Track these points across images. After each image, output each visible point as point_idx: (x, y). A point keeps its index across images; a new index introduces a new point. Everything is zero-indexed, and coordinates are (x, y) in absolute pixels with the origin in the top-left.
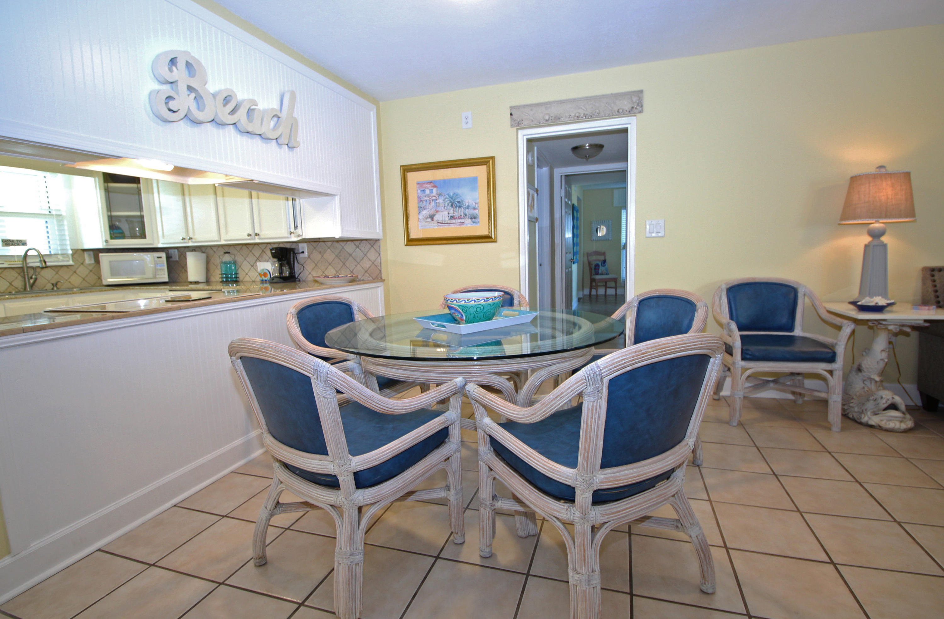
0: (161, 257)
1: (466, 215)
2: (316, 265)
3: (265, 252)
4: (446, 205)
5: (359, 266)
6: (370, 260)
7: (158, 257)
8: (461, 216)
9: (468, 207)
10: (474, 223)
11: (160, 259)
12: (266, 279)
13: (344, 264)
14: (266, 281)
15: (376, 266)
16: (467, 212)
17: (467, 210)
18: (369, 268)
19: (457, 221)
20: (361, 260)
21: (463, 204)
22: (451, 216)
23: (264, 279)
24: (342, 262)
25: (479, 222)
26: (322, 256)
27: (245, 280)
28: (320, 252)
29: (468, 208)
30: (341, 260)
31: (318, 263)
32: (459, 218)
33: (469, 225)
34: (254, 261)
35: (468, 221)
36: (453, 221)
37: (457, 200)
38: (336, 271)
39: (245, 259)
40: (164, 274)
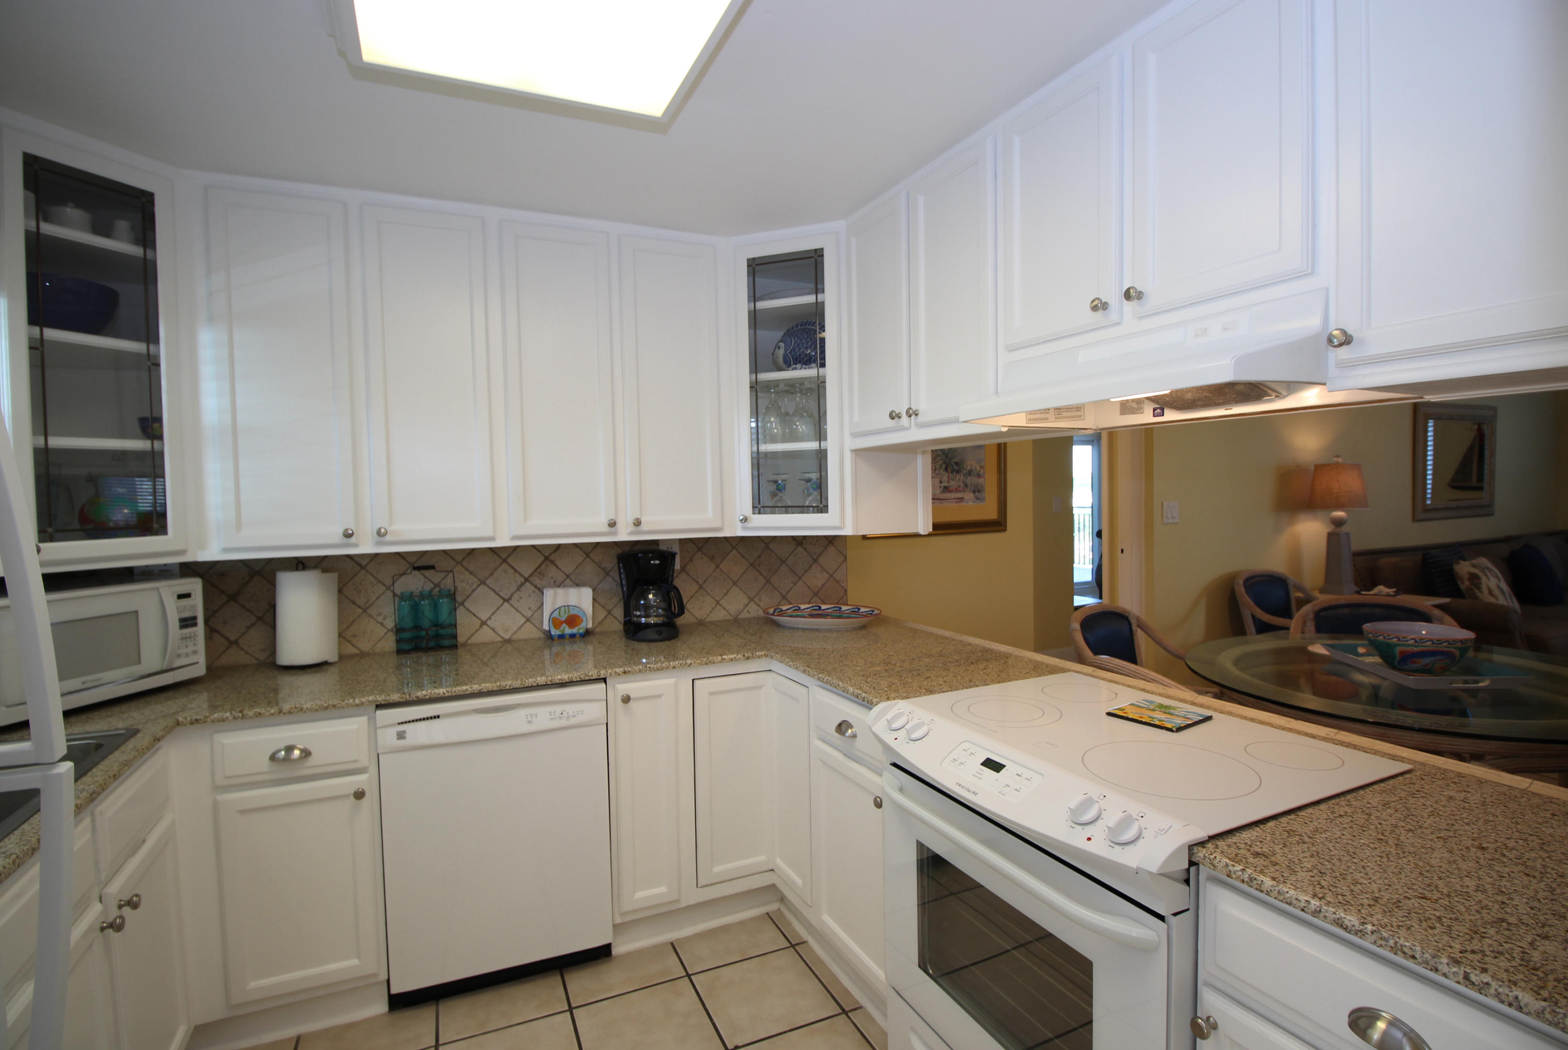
0: (188, 596)
1: (966, 486)
2: (701, 587)
3: (553, 562)
4: (937, 468)
5: (800, 583)
6: (824, 570)
7: (181, 597)
8: (960, 486)
9: (970, 473)
10: (977, 499)
11: (185, 602)
12: (575, 631)
13: (768, 581)
14: (573, 636)
15: (838, 582)
16: (969, 480)
17: (969, 478)
18: (823, 585)
19: (953, 495)
20: (806, 571)
21: (963, 467)
22: (945, 487)
23: (568, 631)
24: (765, 578)
25: (984, 498)
26: (717, 566)
27: (475, 640)
28: (712, 558)
29: (970, 475)
30: (761, 574)
31: (705, 581)
32: (957, 490)
33: (970, 503)
34: (514, 588)
35: (969, 496)
36: (948, 495)
37: (954, 460)
38: (749, 597)
39: (483, 582)
40: (195, 652)
